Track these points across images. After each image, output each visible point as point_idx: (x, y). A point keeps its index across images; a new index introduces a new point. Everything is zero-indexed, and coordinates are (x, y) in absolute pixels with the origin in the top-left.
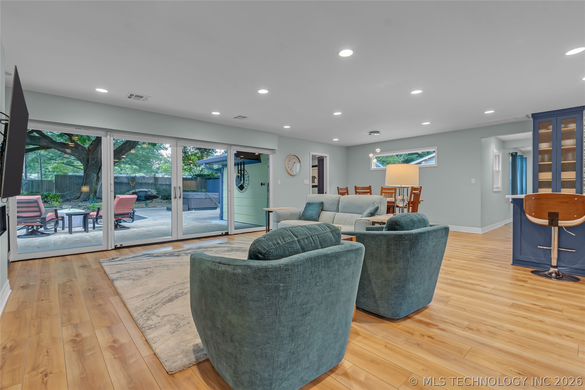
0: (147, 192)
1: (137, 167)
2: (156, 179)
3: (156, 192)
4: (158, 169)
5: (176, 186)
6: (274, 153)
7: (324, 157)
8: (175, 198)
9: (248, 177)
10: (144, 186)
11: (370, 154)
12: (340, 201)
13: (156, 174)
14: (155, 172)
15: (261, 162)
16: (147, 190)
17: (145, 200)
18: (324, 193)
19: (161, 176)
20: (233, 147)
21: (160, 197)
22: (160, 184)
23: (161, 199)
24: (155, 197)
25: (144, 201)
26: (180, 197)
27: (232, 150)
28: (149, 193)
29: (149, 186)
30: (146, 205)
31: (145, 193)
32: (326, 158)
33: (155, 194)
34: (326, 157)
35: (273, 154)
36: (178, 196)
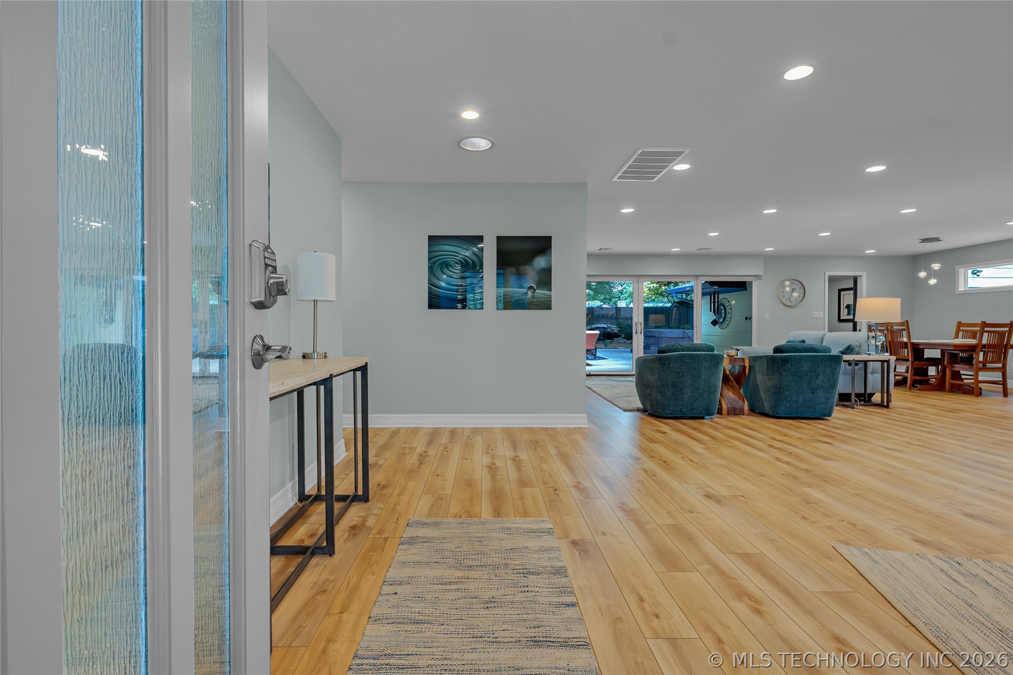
0: (606, 328)
1: (592, 293)
2: (618, 310)
3: (618, 329)
4: (621, 292)
5: (637, 322)
6: (759, 279)
7: (858, 277)
8: (636, 333)
9: (731, 309)
10: (601, 320)
11: (921, 271)
12: (824, 338)
13: (618, 302)
14: (617, 298)
15: (746, 290)
16: (606, 326)
17: (604, 340)
18: (858, 330)
19: (624, 306)
20: (700, 278)
21: (623, 336)
22: (623, 318)
23: (624, 338)
24: (616, 336)
25: (602, 341)
26: (641, 333)
27: (698, 281)
28: (609, 330)
29: (608, 320)
30: (606, 345)
31: (603, 330)
32: (861, 278)
33: (616, 331)
34: (860, 276)
35: (758, 281)
36: (639, 331)
